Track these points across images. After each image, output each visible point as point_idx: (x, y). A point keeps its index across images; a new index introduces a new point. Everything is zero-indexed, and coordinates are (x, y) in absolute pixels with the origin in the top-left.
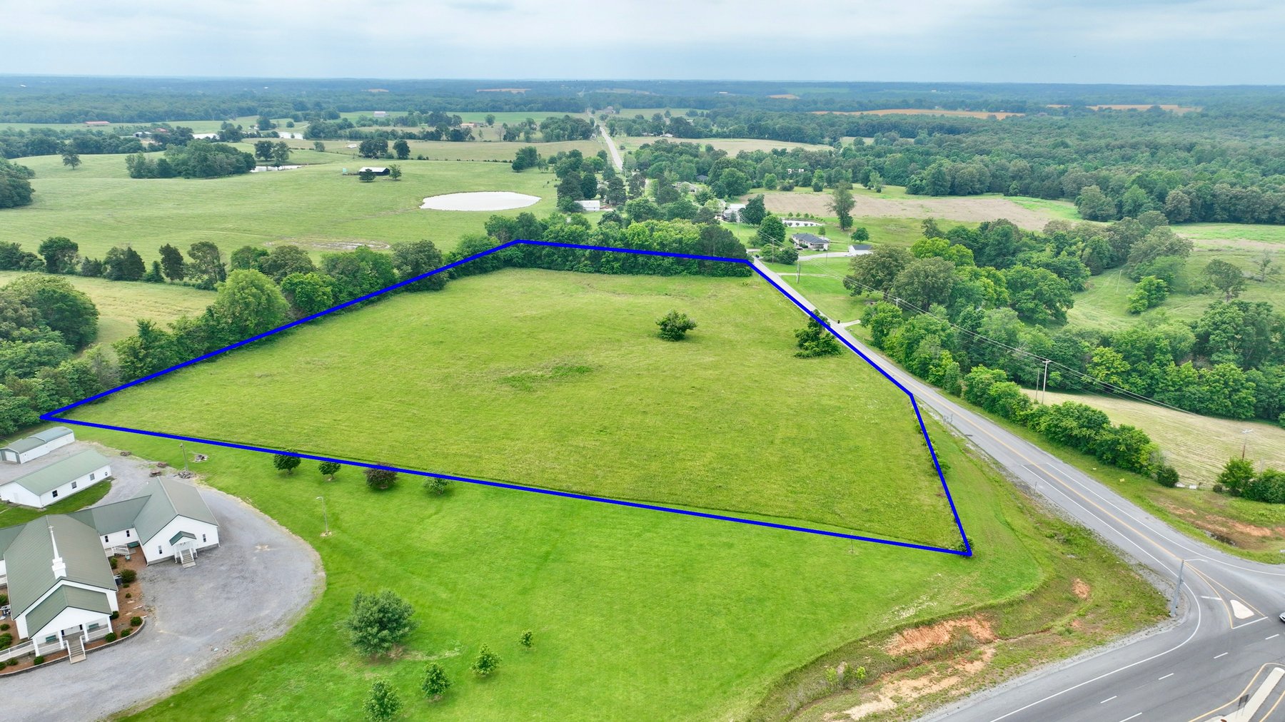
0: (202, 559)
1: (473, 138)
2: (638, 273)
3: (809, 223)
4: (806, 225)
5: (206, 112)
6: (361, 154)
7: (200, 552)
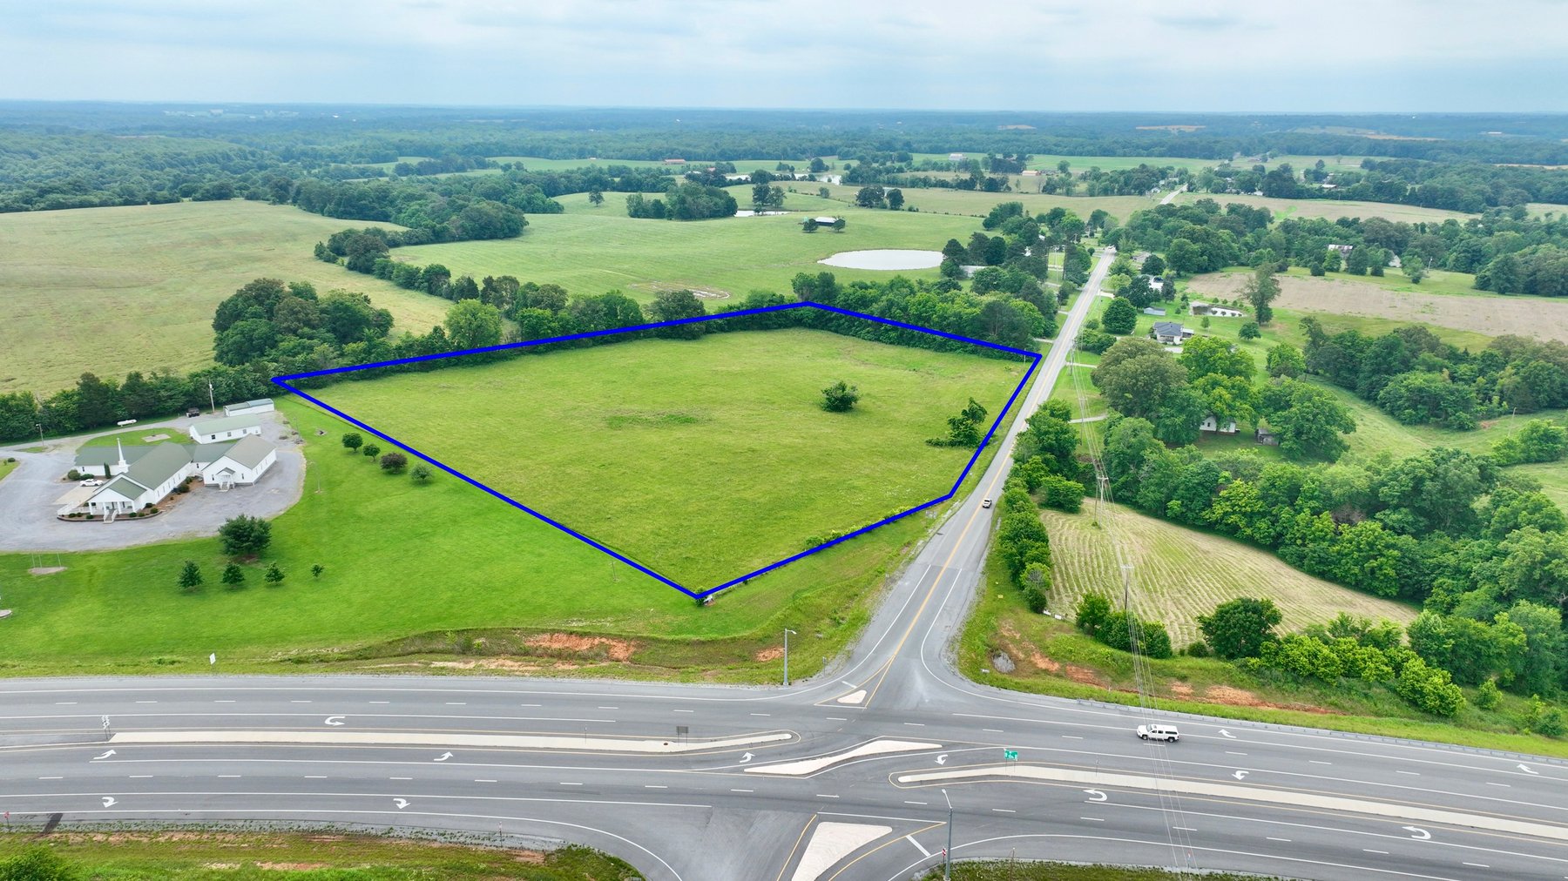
0: (235, 490)
1: (1009, 189)
2: (914, 346)
3: (1237, 313)
4: (1233, 315)
5: (785, 150)
6: (858, 202)
7: (237, 485)
